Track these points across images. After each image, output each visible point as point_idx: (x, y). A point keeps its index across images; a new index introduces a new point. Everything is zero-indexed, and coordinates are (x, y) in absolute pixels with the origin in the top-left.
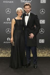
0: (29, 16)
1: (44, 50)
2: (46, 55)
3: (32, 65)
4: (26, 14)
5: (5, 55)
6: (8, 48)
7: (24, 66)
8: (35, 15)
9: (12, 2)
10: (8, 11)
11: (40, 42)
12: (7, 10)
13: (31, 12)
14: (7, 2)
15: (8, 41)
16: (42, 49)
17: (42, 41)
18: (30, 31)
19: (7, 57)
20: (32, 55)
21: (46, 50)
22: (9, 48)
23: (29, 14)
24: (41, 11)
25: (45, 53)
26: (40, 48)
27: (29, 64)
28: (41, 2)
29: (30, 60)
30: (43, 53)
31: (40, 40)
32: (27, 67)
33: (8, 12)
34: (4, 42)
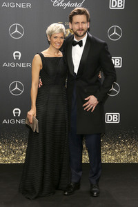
1: (120, 142)
2: (123, 159)
3: (84, 188)
4: (75, 39)
5: (7, 159)
6: (16, 137)
9: (29, 5)
10: (16, 31)
11: (107, 121)
13: (90, 35)
14: (13, 5)
15: (15, 118)
16: (115, 142)
17: (113, 118)
18: (86, 90)
19: (11, 164)
20: (86, 158)
21: (124, 144)
22: (19, 139)
23: (84, 40)
25: (123, 151)
26: (107, 137)
27: (76, 184)
28: (112, 7)
29: (80, 174)
30: (117, 151)
31: (108, 115)
32: (70, 193)
33: (16, 35)
34: (5, 121)
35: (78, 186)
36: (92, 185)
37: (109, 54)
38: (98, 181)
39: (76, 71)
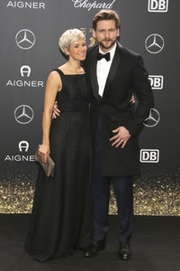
0: (110, 62)
1: (159, 188)
2: (163, 210)
3: (111, 248)
5: (9, 207)
6: (22, 179)
7: (81, 249)
8: (134, 57)
9: (42, 5)
10: (25, 39)
11: (143, 159)
12: (21, 36)
13: (120, 46)
14: (21, 5)
15: (21, 154)
16: (152, 188)
17: (150, 156)
18: (114, 119)
19: (15, 214)
20: (113, 209)
21: (165, 190)
22: (26, 182)
23: (112, 52)
24: (151, 41)
25: (163, 200)
26: (143, 180)
28: (151, 9)
30: (154, 200)
31: (143, 152)
34: (8, 158)
35: (102, 245)
36: (121, 244)
37: (145, 71)
38: (129, 238)
39: (101, 92)
